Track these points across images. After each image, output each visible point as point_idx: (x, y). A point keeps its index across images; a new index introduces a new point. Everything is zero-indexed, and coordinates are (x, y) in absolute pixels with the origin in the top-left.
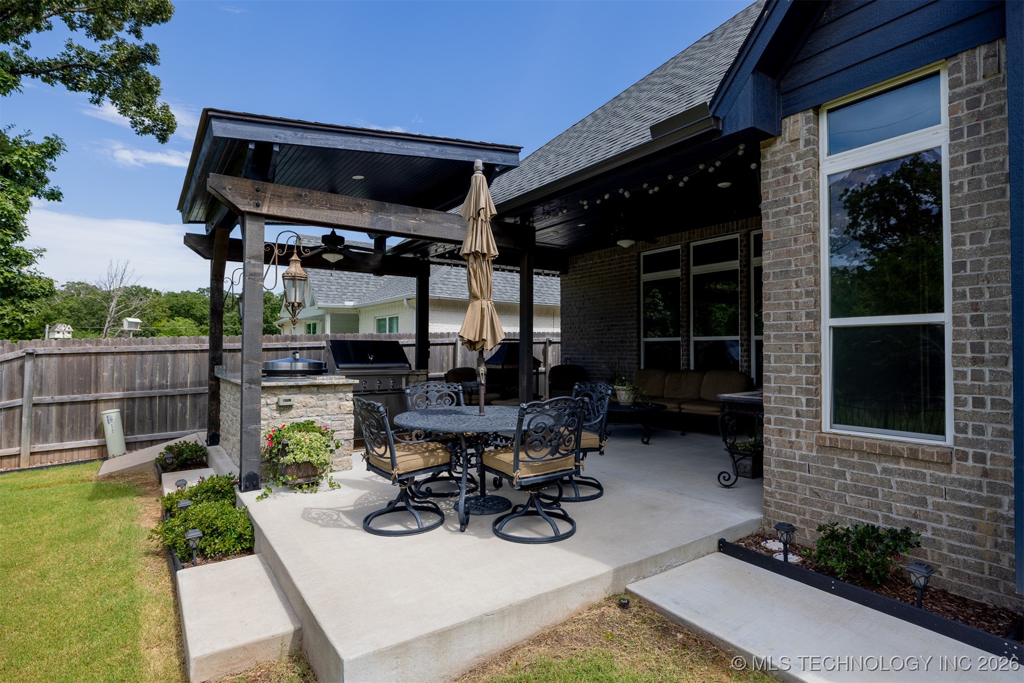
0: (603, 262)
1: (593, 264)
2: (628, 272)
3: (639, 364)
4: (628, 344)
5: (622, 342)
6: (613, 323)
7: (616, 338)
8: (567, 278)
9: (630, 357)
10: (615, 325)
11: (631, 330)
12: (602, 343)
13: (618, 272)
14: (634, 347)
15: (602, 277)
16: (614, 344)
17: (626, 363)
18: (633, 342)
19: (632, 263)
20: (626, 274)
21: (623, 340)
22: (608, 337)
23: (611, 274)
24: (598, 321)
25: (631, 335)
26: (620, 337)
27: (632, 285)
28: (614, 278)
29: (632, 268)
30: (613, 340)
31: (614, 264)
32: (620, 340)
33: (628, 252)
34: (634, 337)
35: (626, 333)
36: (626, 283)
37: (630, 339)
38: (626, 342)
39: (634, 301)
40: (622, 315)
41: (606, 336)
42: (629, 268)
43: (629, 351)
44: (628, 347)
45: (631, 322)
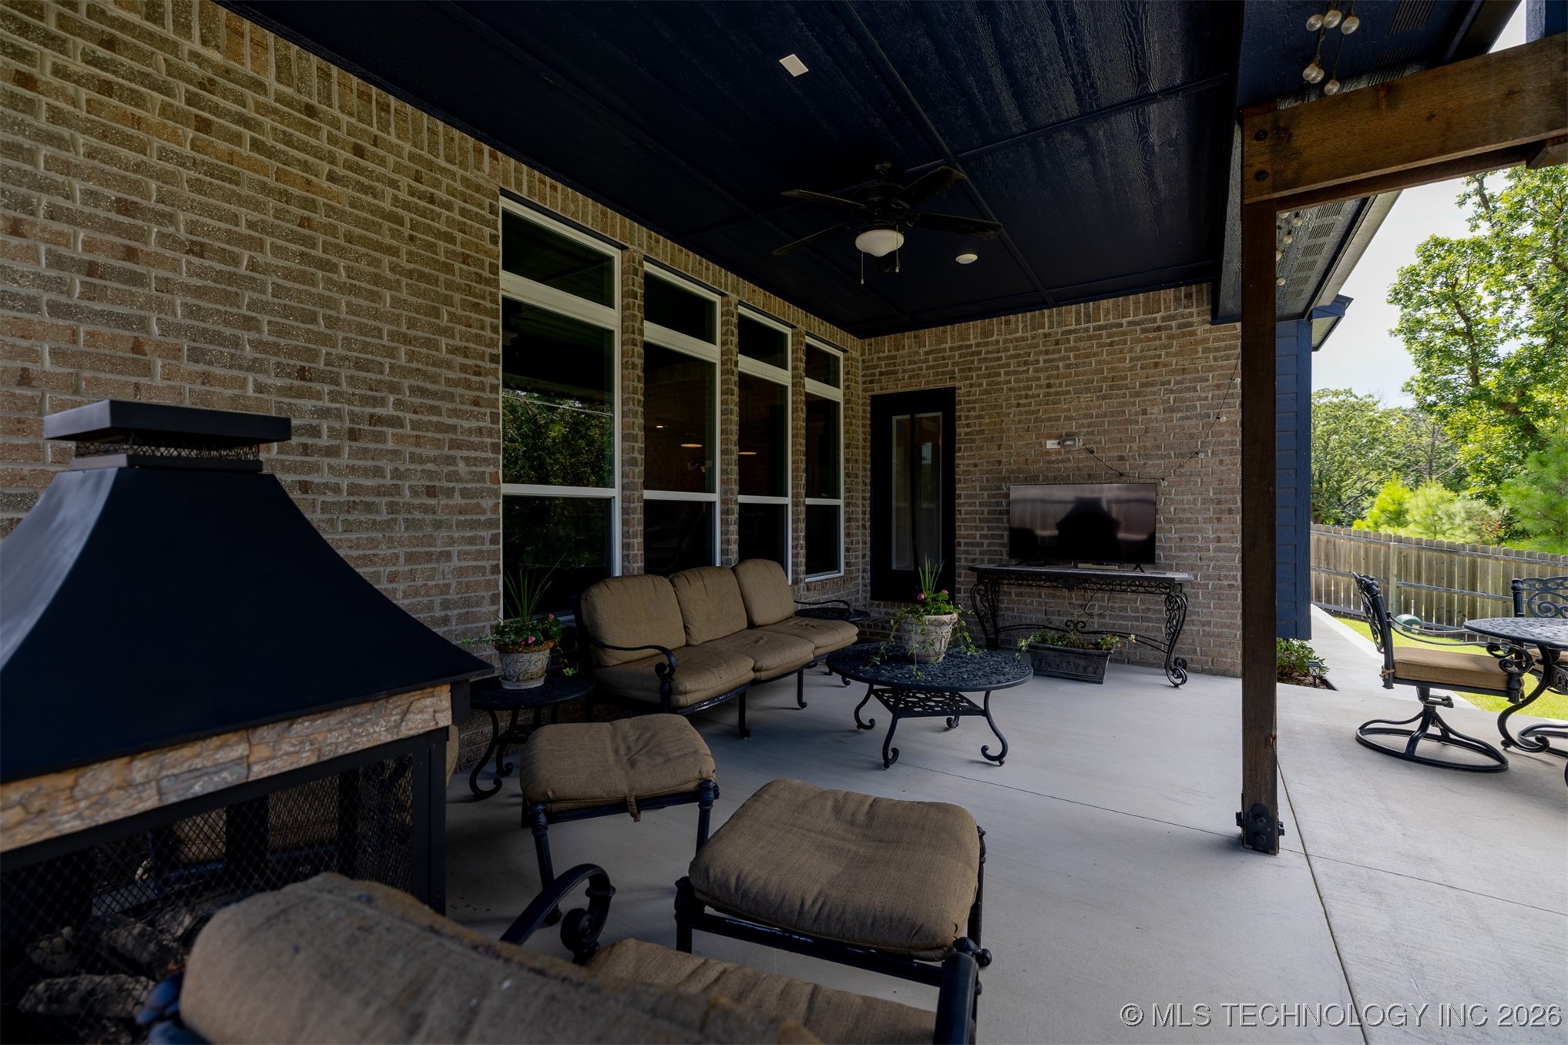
1: (227, 73)
2: (459, 235)
4: (458, 500)
5: (431, 492)
6: (381, 410)
7: (397, 474)
9: (467, 548)
10: (397, 422)
11: (476, 450)
12: (306, 492)
13: (407, 206)
14: (484, 512)
15: (309, 182)
16: (385, 500)
17: (447, 570)
18: (479, 494)
19: (475, 209)
20: (451, 239)
21: (437, 483)
22: (353, 469)
23: (370, 198)
24: (279, 382)
25: (474, 469)
26: (423, 471)
27: (481, 290)
28: (387, 224)
29: (479, 229)
30: (382, 481)
31: (382, 162)
32: (420, 483)
33: (461, 163)
34: (487, 476)
35: (451, 460)
36: (448, 268)
37: (471, 481)
38: (450, 493)
39: (489, 350)
40: (428, 385)
41: (345, 460)
42: (465, 223)
43: (461, 525)
44: (460, 513)
45: (474, 424)
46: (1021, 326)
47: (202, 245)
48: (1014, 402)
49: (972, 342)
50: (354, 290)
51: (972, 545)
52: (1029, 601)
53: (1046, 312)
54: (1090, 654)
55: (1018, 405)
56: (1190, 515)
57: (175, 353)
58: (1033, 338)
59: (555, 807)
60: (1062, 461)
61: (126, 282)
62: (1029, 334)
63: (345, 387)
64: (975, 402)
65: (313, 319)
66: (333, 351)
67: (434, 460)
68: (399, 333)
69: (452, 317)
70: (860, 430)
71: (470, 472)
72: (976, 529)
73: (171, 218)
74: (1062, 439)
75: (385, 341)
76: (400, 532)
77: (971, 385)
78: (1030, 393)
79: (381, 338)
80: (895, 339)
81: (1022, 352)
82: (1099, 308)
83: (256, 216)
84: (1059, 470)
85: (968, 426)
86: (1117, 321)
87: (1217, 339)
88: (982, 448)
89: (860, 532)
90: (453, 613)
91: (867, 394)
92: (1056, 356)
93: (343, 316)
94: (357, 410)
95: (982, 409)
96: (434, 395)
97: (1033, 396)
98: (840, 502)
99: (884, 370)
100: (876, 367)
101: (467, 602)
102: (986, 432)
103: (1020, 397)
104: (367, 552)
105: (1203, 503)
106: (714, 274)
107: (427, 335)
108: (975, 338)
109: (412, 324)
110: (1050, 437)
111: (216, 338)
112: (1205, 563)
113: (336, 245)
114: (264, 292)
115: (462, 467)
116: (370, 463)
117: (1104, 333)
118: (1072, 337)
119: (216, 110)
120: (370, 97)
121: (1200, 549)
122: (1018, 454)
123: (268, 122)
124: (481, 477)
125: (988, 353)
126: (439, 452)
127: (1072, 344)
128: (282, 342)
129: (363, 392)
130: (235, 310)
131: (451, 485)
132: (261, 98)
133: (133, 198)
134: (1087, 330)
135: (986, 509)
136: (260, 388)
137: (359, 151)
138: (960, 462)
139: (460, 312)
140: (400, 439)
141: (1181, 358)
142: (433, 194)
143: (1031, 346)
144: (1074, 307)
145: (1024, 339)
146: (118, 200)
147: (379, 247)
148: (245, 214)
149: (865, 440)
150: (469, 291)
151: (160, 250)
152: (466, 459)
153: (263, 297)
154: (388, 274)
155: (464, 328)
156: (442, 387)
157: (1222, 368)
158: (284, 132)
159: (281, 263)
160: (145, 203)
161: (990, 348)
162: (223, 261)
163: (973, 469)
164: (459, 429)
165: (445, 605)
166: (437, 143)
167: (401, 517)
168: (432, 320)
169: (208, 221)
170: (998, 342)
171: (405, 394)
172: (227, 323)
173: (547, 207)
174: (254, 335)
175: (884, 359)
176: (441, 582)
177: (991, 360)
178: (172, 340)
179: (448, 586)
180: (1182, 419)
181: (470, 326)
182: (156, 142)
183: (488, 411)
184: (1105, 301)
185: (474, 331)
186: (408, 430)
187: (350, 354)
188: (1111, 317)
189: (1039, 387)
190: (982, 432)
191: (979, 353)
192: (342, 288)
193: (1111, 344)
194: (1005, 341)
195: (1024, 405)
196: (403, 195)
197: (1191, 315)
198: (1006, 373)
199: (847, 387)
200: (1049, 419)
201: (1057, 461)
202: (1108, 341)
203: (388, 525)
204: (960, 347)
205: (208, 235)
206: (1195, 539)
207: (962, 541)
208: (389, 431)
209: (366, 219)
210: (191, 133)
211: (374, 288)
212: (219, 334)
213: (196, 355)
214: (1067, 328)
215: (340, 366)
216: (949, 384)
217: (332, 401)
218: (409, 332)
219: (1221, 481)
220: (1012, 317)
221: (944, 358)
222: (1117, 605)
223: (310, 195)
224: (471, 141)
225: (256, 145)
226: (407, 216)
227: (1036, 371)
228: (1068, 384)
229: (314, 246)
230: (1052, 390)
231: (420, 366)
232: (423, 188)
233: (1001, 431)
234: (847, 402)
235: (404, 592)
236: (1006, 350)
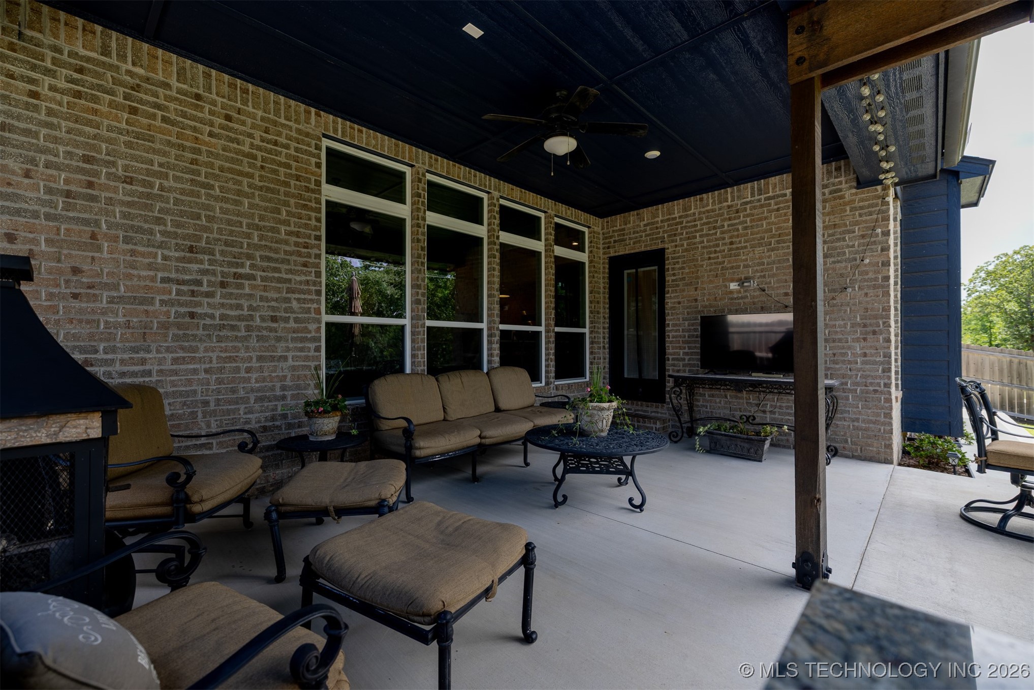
0: (198, 97)
1: (147, 80)
2: (294, 164)
4: (292, 324)
5: (274, 319)
6: (241, 270)
7: (251, 308)
9: (299, 354)
10: (252, 277)
11: (304, 294)
12: (193, 318)
13: (259, 148)
14: (310, 332)
15: (197, 138)
16: (244, 323)
17: (284, 367)
18: (307, 321)
19: (305, 147)
20: (289, 166)
21: (278, 314)
22: (223, 305)
23: (235, 145)
24: (177, 254)
25: (303, 305)
26: (268, 307)
27: (309, 196)
28: (246, 160)
29: (307, 159)
30: (241, 312)
31: (243, 123)
32: (267, 314)
33: (296, 120)
34: (312, 310)
35: (288, 300)
36: (287, 184)
37: (301, 313)
38: (286, 320)
39: (314, 233)
40: (272, 255)
41: (218, 299)
42: (298, 157)
43: (294, 340)
44: (294, 332)
45: (303, 278)
46: (711, 201)
47: (131, 178)
48: (706, 256)
49: (676, 215)
50: (225, 200)
51: (678, 359)
52: (718, 400)
53: (729, 190)
54: (752, 439)
55: (710, 258)
56: (841, 336)
57: (115, 239)
58: (720, 209)
59: (283, 509)
60: (742, 298)
61: (87, 201)
62: (717, 207)
63: (218, 257)
64: (679, 257)
65: (198, 217)
66: (211, 236)
67: (276, 300)
68: (253, 224)
69: (289, 213)
70: (601, 281)
71: (301, 308)
72: (680, 348)
73: (114, 164)
74: (741, 282)
75: (245, 229)
76: (253, 343)
77: (676, 246)
78: (718, 249)
79: (241, 227)
80: (624, 217)
81: (711, 220)
82: (768, 184)
83: (163, 160)
84: (739, 304)
85: (674, 275)
86: (782, 192)
87: (862, 200)
88: (684, 291)
89: (601, 351)
90: (288, 393)
91: (606, 256)
92: (737, 221)
93: (218, 215)
94: (226, 270)
95: (684, 262)
96: (276, 260)
97: (720, 252)
98: (586, 331)
99: (617, 239)
100: (611, 237)
101: (298, 387)
102: (687, 279)
103: (710, 253)
104: (232, 354)
105: (852, 327)
106: (480, 180)
107: (272, 225)
108: (679, 212)
109: (262, 218)
110: (732, 281)
111: (140, 230)
112: (854, 373)
113: (213, 174)
114: (168, 203)
115: (295, 304)
116: (233, 302)
117: (772, 202)
118: (748, 207)
119: (141, 101)
120: (236, 86)
121: (850, 362)
122: (709, 294)
123: (172, 106)
124: (308, 311)
125: (687, 222)
126: (280, 295)
127: (748, 211)
128: (179, 231)
129: (230, 259)
130: (150, 214)
131: (287, 315)
132: (168, 93)
133: (92, 154)
134: (759, 200)
135: (687, 334)
136: (165, 258)
137: (228, 118)
138: (669, 301)
139: (294, 210)
140: (253, 287)
141: (832, 217)
142: (276, 140)
143: (718, 215)
144: (749, 185)
145: (713, 210)
146: (84, 155)
147: (241, 173)
148: (157, 159)
149: (604, 288)
150: (300, 197)
151: (107, 182)
152: (298, 300)
153: (168, 206)
154: (246, 189)
155: (297, 220)
156: (282, 256)
157: (866, 222)
158: (182, 111)
159: (179, 186)
160: (99, 156)
161: (689, 219)
162: (144, 186)
163: (678, 306)
164: (293, 281)
165: (283, 388)
166: (280, 109)
167: (254, 334)
168: (275, 215)
169: (135, 164)
170: (694, 214)
171: (257, 260)
172: (146, 221)
173: (356, 143)
174: (162, 228)
175: (616, 231)
176: (281, 374)
177: (689, 227)
178: (113, 232)
179: (285, 377)
180: (834, 262)
181: (301, 218)
182: (106, 122)
183: (313, 270)
184: (773, 178)
185: (303, 221)
186: (259, 282)
187: (221, 237)
188: (778, 189)
189: (725, 244)
190: (683, 279)
191: (681, 223)
192: (217, 199)
193: (778, 210)
194: (700, 213)
195: (714, 258)
196: (257, 142)
197: (840, 183)
198: (701, 236)
199: (591, 252)
200: (732, 268)
201: (738, 298)
202: (776, 207)
203: (246, 338)
204: (668, 220)
205: (135, 172)
206: (845, 354)
207: (670, 357)
208: (247, 283)
209: (232, 158)
210: (126, 116)
211: (238, 198)
212: (141, 228)
213: (127, 240)
214: (745, 200)
215: (215, 245)
216: (660, 246)
217: (210, 265)
218: (260, 223)
219: (866, 309)
220: (705, 196)
221: (657, 228)
222: (784, 405)
223: (197, 146)
224: (303, 106)
225: (165, 119)
226: (259, 154)
227: (722, 233)
228: (746, 241)
229: (199, 175)
230: (734, 246)
231: (268, 244)
232: (270, 137)
233: (697, 278)
234: (591, 262)
235: (256, 379)
236: (701, 219)
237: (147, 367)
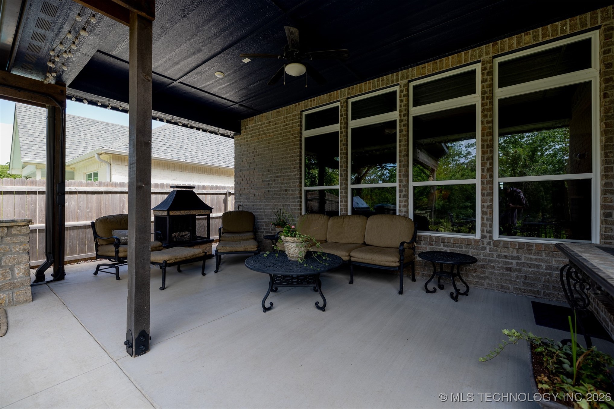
0: (270, 122)
1: (261, 125)
2: (291, 129)
3: (301, 209)
4: (291, 192)
5: (286, 191)
6: (278, 175)
7: (280, 187)
8: (240, 138)
9: (293, 204)
10: (280, 176)
11: (294, 180)
13: (282, 130)
14: (296, 195)
15: (269, 135)
16: (279, 193)
18: (295, 190)
19: (295, 121)
20: (290, 131)
21: (287, 189)
22: (274, 187)
23: (277, 132)
24: (266, 173)
26: (284, 186)
27: (295, 140)
28: (279, 136)
29: (295, 125)
30: (278, 189)
31: (279, 123)
32: (284, 189)
33: (292, 112)
34: (297, 186)
35: (289, 183)
36: (289, 139)
37: (293, 187)
38: (289, 190)
39: (297, 154)
40: (286, 167)
41: (272, 186)
42: (293, 126)
43: (292, 198)
44: (292, 195)
45: (294, 173)
47: (259, 154)
67: (286, 183)
76: (281, 199)
94: (275, 175)
107: (285, 156)
113: (272, 145)
115: (291, 184)
116: (276, 186)
119: (260, 131)
120: (277, 112)
123: (265, 129)
126: (287, 181)
128: (266, 166)
129: (276, 172)
132: (264, 125)
137: (276, 124)
139: (291, 148)
140: (281, 180)
142: (287, 124)
146: (252, 152)
147: (278, 141)
148: (262, 146)
150: (293, 141)
152: (292, 182)
156: (288, 166)
158: (267, 129)
160: (254, 151)
162: (261, 155)
164: (291, 175)
166: (288, 111)
167: (281, 196)
169: (259, 150)
178: (256, 170)
181: (293, 150)
182: (255, 141)
183: (297, 169)
186: (282, 178)
187: (274, 165)
196: (282, 128)
199: (606, 61)
208: (279, 179)
209: (276, 137)
210: (258, 137)
211: (277, 150)
213: (258, 172)
215: (273, 168)
223: (270, 137)
224: (294, 105)
225: (264, 134)
229: (270, 147)
232: (285, 123)
237: (261, 207)
